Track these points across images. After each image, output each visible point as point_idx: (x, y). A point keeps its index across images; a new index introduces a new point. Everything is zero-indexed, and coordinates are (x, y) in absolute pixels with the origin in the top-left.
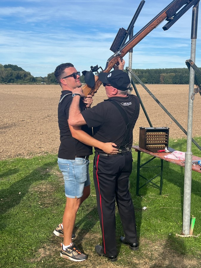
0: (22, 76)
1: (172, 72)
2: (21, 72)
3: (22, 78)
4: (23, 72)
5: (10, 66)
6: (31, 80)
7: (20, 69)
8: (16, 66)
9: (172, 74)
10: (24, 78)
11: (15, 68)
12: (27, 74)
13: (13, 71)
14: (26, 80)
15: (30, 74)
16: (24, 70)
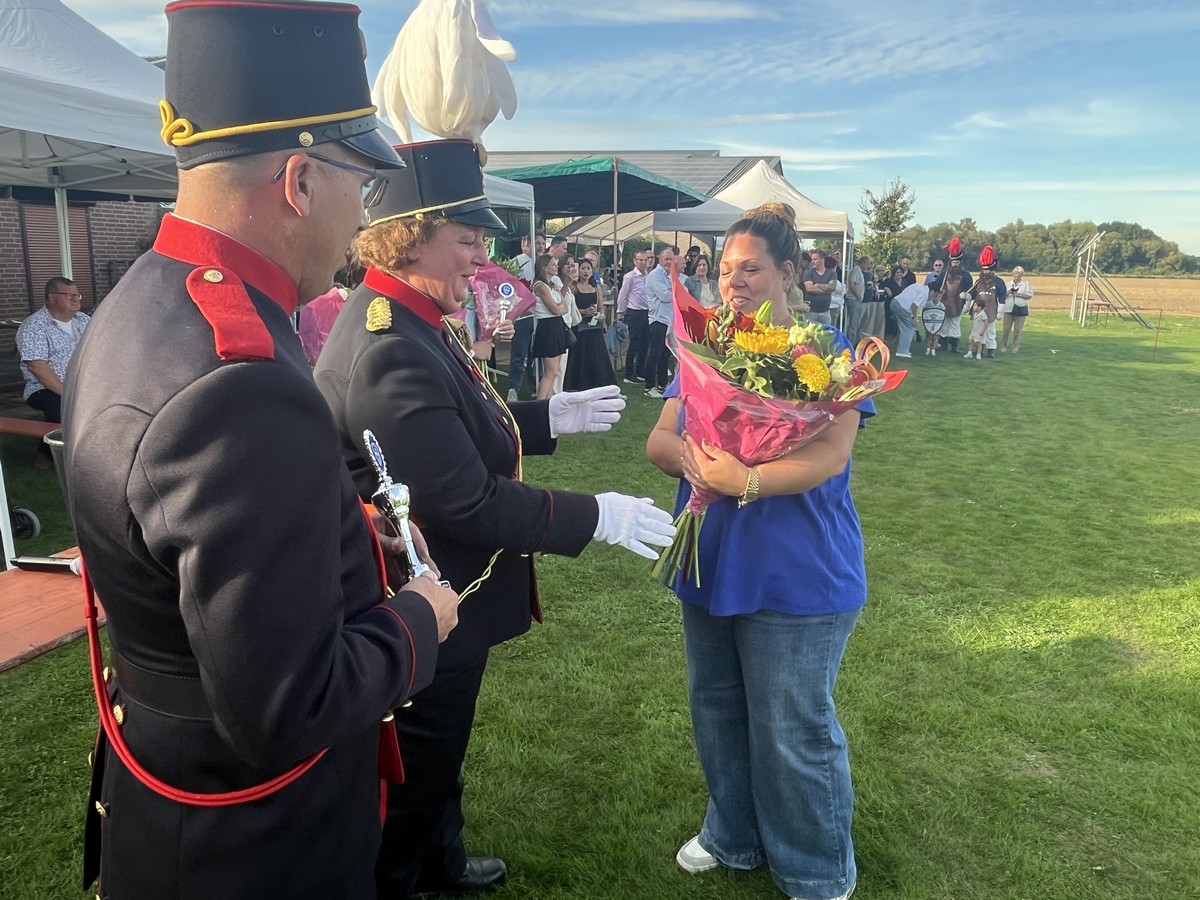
0: (1148, 256)
2: (1147, 243)
3: (1150, 259)
4: (1153, 244)
5: (1118, 227)
6: (1177, 266)
7: (1148, 235)
8: (1135, 227)
10: (1153, 261)
11: (1133, 232)
12: (1164, 250)
13: (1124, 241)
14: (1163, 266)
15: (1174, 248)
16: (1157, 238)
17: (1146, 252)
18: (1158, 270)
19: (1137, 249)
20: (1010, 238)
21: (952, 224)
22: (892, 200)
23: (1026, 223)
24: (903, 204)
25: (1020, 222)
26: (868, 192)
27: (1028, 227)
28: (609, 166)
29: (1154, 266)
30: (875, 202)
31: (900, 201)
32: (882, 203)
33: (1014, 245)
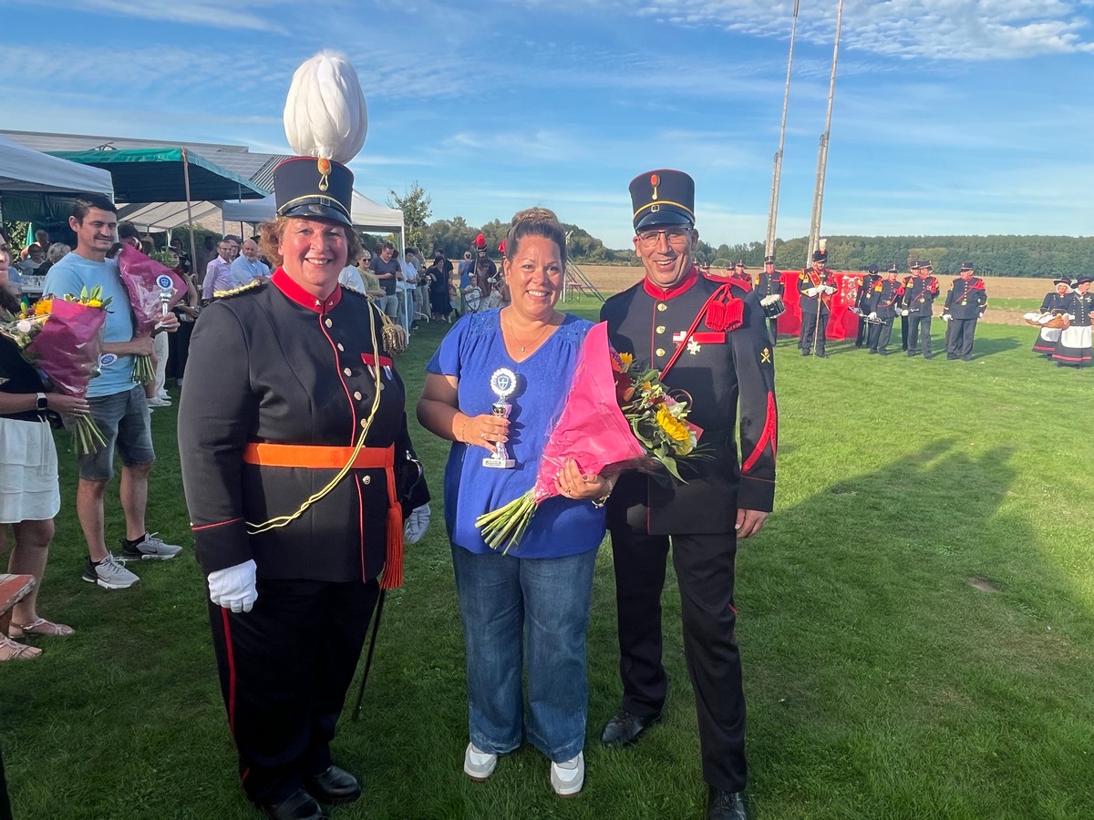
1: (942, 246)
2: (583, 239)
4: (587, 239)
6: (603, 256)
7: (583, 233)
8: (575, 227)
9: (942, 249)
10: (587, 252)
12: (594, 244)
14: (594, 256)
15: (600, 243)
16: (589, 236)
17: (582, 246)
18: (592, 259)
19: (577, 244)
20: (491, 234)
21: (448, 221)
22: (414, 199)
23: (502, 222)
24: (422, 204)
25: (497, 221)
26: (393, 192)
27: (504, 225)
28: (178, 156)
29: (588, 256)
30: (399, 202)
31: (420, 201)
32: (406, 202)
33: (494, 239)
